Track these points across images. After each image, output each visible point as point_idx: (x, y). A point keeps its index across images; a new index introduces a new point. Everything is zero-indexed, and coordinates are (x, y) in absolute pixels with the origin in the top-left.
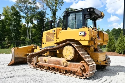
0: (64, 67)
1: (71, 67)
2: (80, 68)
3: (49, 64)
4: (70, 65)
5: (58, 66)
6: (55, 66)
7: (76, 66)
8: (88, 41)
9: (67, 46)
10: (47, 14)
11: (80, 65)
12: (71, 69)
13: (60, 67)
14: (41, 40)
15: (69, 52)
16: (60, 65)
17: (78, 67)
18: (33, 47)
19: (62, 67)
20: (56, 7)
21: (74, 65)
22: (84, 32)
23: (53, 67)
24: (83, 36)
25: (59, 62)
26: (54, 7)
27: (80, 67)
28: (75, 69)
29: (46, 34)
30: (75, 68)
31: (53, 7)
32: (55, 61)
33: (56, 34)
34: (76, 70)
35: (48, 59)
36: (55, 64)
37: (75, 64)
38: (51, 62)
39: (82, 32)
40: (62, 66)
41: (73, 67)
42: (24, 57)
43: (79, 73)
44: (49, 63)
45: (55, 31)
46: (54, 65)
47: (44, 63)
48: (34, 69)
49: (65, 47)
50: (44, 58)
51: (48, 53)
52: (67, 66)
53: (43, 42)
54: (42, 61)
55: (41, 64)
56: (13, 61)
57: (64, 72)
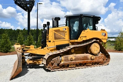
0: (91, 60)
2: (103, 59)
3: (77, 61)
4: (96, 58)
5: (86, 61)
6: (83, 62)
7: (100, 58)
8: (106, 40)
11: (102, 56)
12: (97, 61)
13: (88, 61)
14: (46, 38)
17: (101, 58)
24: (104, 36)
30: (99, 59)
32: (83, 57)
35: (75, 56)
36: (83, 60)
38: (78, 58)
39: (103, 33)
40: (89, 60)
43: (102, 62)
45: (66, 29)
47: (71, 62)
48: (59, 71)
49: (93, 44)
50: (70, 57)
51: (73, 51)
52: (93, 59)
53: (49, 40)
54: (68, 59)
55: (67, 63)
56: (20, 70)
57: (91, 65)
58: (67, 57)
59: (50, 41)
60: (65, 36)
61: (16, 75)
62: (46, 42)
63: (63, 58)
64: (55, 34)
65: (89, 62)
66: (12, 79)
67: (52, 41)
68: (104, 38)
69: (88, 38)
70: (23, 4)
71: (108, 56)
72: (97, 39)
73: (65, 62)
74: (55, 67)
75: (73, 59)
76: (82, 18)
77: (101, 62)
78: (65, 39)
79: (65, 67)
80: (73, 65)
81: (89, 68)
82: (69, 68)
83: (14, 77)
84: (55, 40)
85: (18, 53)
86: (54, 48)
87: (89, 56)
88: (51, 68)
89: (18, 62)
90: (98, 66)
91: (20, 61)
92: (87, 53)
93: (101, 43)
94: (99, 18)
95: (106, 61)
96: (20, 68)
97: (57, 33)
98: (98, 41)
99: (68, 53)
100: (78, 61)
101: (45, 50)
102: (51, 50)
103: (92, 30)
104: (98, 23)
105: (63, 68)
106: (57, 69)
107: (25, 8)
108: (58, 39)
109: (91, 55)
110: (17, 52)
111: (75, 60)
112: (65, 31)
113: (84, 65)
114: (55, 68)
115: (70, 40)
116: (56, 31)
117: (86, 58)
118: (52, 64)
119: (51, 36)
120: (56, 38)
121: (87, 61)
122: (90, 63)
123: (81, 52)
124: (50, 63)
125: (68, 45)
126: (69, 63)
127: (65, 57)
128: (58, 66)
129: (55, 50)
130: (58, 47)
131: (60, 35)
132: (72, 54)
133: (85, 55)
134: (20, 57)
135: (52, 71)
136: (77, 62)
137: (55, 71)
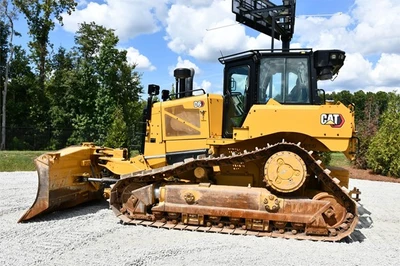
0: (266, 212)
1: (291, 212)
2: (323, 214)
3: (207, 208)
4: (288, 206)
5: (245, 210)
6: (231, 213)
7: (310, 208)
8: (348, 141)
9: (280, 153)
10: (17, 34)
11: (321, 205)
12: (294, 218)
13: (252, 214)
14: (145, 130)
15: (287, 170)
16: (250, 208)
17: (314, 210)
18: (95, 153)
19: (259, 214)
20: (48, 14)
21: (301, 206)
22: (336, 117)
23: (226, 215)
24: (333, 126)
25: (246, 198)
26: (42, 14)
27: (322, 210)
28: (307, 216)
29: (164, 112)
30: (304, 213)
31: (39, 12)
32: (232, 198)
33: (206, 114)
34: (309, 218)
35: (202, 192)
36: (233, 205)
37: (306, 204)
38: (214, 199)
39: (330, 116)
40: (258, 211)
41: (298, 213)
42: (71, 188)
43: (319, 227)
44: (205, 203)
45: (202, 103)
46: (229, 209)
47: (187, 206)
48: (145, 226)
51: (200, 173)
52: (276, 210)
53: (152, 137)
54: (178, 197)
55: (175, 208)
56: (44, 205)
57: (266, 229)
58: (176, 191)
59: (153, 141)
60: (199, 126)
63: (161, 191)
64: (168, 119)
65: (256, 216)
67: (158, 140)
68: (333, 132)
73: (168, 204)
74: (140, 213)
75: (197, 199)
77: (310, 225)
79: (171, 220)
80: (196, 217)
82: (184, 224)
84: (167, 135)
85: (39, 165)
86: (163, 160)
87: (260, 195)
89: (40, 185)
91: (45, 185)
96: (43, 200)
97: (175, 117)
100: (212, 208)
101: (133, 164)
108: (176, 135)
109: (265, 193)
111: (203, 202)
113: (237, 226)
114: (139, 216)
116: (169, 109)
117: (245, 202)
118: (135, 205)
119: (156, 126)
120: (170, 131)
121: (247, 214)
124: (129, 201)
126: (180, 209)
127: (170, 190)
128: (150, 213)
131: (182, 121)
132: (194, 181)
133: (248, 190)
134: (45, 175)
135: (126, 224)
136: (209, 211)
137: (134, 224)
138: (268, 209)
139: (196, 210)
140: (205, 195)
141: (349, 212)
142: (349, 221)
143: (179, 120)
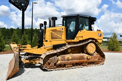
3: (73, 61)
4: (92, 57)
6: (79, 61)
8: (102, 40)
9: (90, 43)
12: (93, 60)
17: (97, 58)
22: (100, 34)
24: (100, 36)
25: (83, 57)
29: (50, 31)
30: (95, 59)
32: (79, 57)
35: (71, 56)
36: (79, 59)
38: (75, 58)
43: (98, 62)
47: (67, 61)
48: (56, 70)
49: (89, 44)
50: (67, 56)
51: (69, 51)
52: (89, 59)
53: (46, 40)
54: (64, 59)
55: (64, 63)
56: (17, 70)
57: (87, 64)
58: (64, 57)
59: (47, 41)
60: (61, 36)
61: (13, 74)
62: (43, 41)
63: (60, 57)
64: (52, 34)
65: (85, 61)
66: (8, 79)
67: (49, 41)
68: (100, 38)
69: (84, 38)
70: (17, 3)
71: (103, 56)
72: (93, 39)
73: (62, 62)
74: (52, 66)
75: (70, 59)
76: (78, 18)
77: (96, 62)
78: (61, 38)
79: (61, 67)
80: (70, 64)
81: (85, 68)
82: (66, 67)
83: (10, 77)
84: (52, 39)
86: (51, 48)
87: (85, 56)
88: (48, 68)
89: (15, 61)
90: (94, 65)
91: (17, 61)
92: (83, 53)
93: (97, 43)
94: (95, 19)
95: (101, 61)
96: (17, 67)
97: (54, 33)
98: (94, 41)
99: (65, 52)
100: (75, 61)
101: (41, 50)
102: (48, 50)
103: (88, 30)
104: (94, 24)
105: (59, 67)
106: (54, 68)
107: (20, 7)
108: (55, 39)
109: (87, 55)
110: (14, 51)
111: (72, 59)
112: (62, 31)
113: (80, 65)
115: (67, 39)
116: (52, 30)
117: (82, 58)
118: (49, 64)
119: (48, 36)
120: (52, 38)
121: (83, 61)
122: (86, 63)
123: (77, 51)
124: (47, 62)
125: (64, 45)
126: (66, 63)
127: (62, 57)
128: (55, 66)
129: (51, 49)
130: (55, 47)
131: (56, 34)
132: (68, 53)
133: (81, 54)
134: (17, 57)
135: (49, 71)
137: (52, 71)
138: (87, 59)
139: (70, 62)
140: (72, 57)
141: (102, 57)
142: (102, 59)
143: (55, 34)
